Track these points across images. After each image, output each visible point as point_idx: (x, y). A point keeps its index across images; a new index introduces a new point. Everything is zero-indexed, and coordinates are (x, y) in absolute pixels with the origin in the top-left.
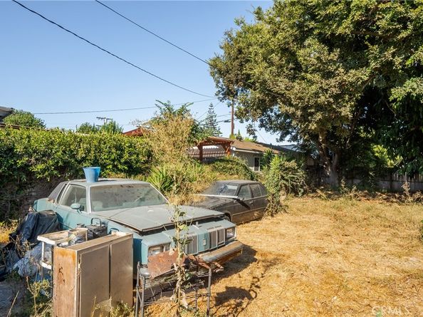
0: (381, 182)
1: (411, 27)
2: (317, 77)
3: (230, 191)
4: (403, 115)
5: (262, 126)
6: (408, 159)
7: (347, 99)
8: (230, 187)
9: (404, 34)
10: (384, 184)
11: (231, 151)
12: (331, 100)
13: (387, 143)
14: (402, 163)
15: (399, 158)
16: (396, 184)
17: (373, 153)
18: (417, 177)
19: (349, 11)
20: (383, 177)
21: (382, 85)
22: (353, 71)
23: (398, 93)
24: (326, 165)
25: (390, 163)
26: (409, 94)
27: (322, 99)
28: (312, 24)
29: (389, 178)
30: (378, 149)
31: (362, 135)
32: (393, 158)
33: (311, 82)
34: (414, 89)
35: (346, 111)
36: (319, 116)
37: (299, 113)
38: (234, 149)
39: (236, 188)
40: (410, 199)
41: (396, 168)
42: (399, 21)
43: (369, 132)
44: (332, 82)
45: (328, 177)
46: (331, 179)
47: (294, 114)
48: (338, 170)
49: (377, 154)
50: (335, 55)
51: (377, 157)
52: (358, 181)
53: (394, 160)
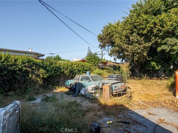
0: (154, 74)
1: (162, 32)
2: (137, 44)
3: (114, 77)
4: (161, 53)
5: (117, 58)
6: (163, 67)
7: (145, 50)
8: (114, 76)
9: (161, 34)
10: (156, 75)
11: (107, 65)
12: (141, 51)
13: (156, 62)
14: (161, 68)
15: (160, 66)
16: (159, 75)
17: (151, 65)
18: (166, 72)
19: (146, 27)
20: (155, 73)
21: (155, 47)
22: (147, 43)
23: (159, 49)
24: (136, 69)
25: (157, 68)
26: (162, 49)
27: (139, 51)
28: (135, 30)
29: (157, 73)
30: (153, 63)
31: (147, 59)
32: (158, 66)
33: (135, 46)
34: (164, 48)
35: (145, 54)
36: (138, 56)
37: (131, 54)
38: (108, 65)
39: (116, 76)
40: (163, 79)
41: (159, 70)
42: (159, 31)
43: (150, 58)
44: (141, 46)
45: (137, 73)
46: (138, 74)
47: (129, 55)
48: (140, 71)
49: (152, 65)
50: (142, 39)
51: (152, 66)
52: (147, 74)
53: (158, 67)
